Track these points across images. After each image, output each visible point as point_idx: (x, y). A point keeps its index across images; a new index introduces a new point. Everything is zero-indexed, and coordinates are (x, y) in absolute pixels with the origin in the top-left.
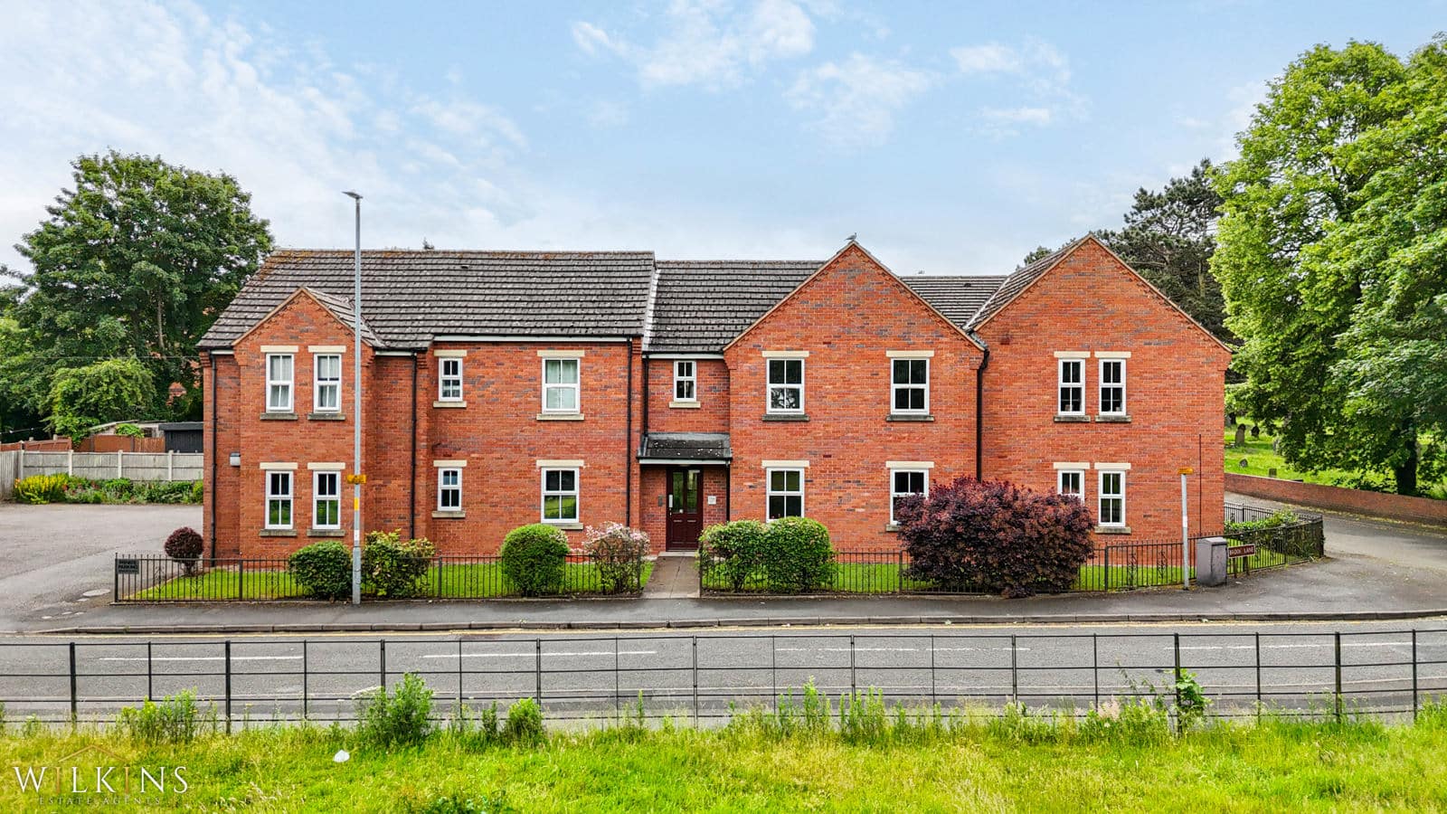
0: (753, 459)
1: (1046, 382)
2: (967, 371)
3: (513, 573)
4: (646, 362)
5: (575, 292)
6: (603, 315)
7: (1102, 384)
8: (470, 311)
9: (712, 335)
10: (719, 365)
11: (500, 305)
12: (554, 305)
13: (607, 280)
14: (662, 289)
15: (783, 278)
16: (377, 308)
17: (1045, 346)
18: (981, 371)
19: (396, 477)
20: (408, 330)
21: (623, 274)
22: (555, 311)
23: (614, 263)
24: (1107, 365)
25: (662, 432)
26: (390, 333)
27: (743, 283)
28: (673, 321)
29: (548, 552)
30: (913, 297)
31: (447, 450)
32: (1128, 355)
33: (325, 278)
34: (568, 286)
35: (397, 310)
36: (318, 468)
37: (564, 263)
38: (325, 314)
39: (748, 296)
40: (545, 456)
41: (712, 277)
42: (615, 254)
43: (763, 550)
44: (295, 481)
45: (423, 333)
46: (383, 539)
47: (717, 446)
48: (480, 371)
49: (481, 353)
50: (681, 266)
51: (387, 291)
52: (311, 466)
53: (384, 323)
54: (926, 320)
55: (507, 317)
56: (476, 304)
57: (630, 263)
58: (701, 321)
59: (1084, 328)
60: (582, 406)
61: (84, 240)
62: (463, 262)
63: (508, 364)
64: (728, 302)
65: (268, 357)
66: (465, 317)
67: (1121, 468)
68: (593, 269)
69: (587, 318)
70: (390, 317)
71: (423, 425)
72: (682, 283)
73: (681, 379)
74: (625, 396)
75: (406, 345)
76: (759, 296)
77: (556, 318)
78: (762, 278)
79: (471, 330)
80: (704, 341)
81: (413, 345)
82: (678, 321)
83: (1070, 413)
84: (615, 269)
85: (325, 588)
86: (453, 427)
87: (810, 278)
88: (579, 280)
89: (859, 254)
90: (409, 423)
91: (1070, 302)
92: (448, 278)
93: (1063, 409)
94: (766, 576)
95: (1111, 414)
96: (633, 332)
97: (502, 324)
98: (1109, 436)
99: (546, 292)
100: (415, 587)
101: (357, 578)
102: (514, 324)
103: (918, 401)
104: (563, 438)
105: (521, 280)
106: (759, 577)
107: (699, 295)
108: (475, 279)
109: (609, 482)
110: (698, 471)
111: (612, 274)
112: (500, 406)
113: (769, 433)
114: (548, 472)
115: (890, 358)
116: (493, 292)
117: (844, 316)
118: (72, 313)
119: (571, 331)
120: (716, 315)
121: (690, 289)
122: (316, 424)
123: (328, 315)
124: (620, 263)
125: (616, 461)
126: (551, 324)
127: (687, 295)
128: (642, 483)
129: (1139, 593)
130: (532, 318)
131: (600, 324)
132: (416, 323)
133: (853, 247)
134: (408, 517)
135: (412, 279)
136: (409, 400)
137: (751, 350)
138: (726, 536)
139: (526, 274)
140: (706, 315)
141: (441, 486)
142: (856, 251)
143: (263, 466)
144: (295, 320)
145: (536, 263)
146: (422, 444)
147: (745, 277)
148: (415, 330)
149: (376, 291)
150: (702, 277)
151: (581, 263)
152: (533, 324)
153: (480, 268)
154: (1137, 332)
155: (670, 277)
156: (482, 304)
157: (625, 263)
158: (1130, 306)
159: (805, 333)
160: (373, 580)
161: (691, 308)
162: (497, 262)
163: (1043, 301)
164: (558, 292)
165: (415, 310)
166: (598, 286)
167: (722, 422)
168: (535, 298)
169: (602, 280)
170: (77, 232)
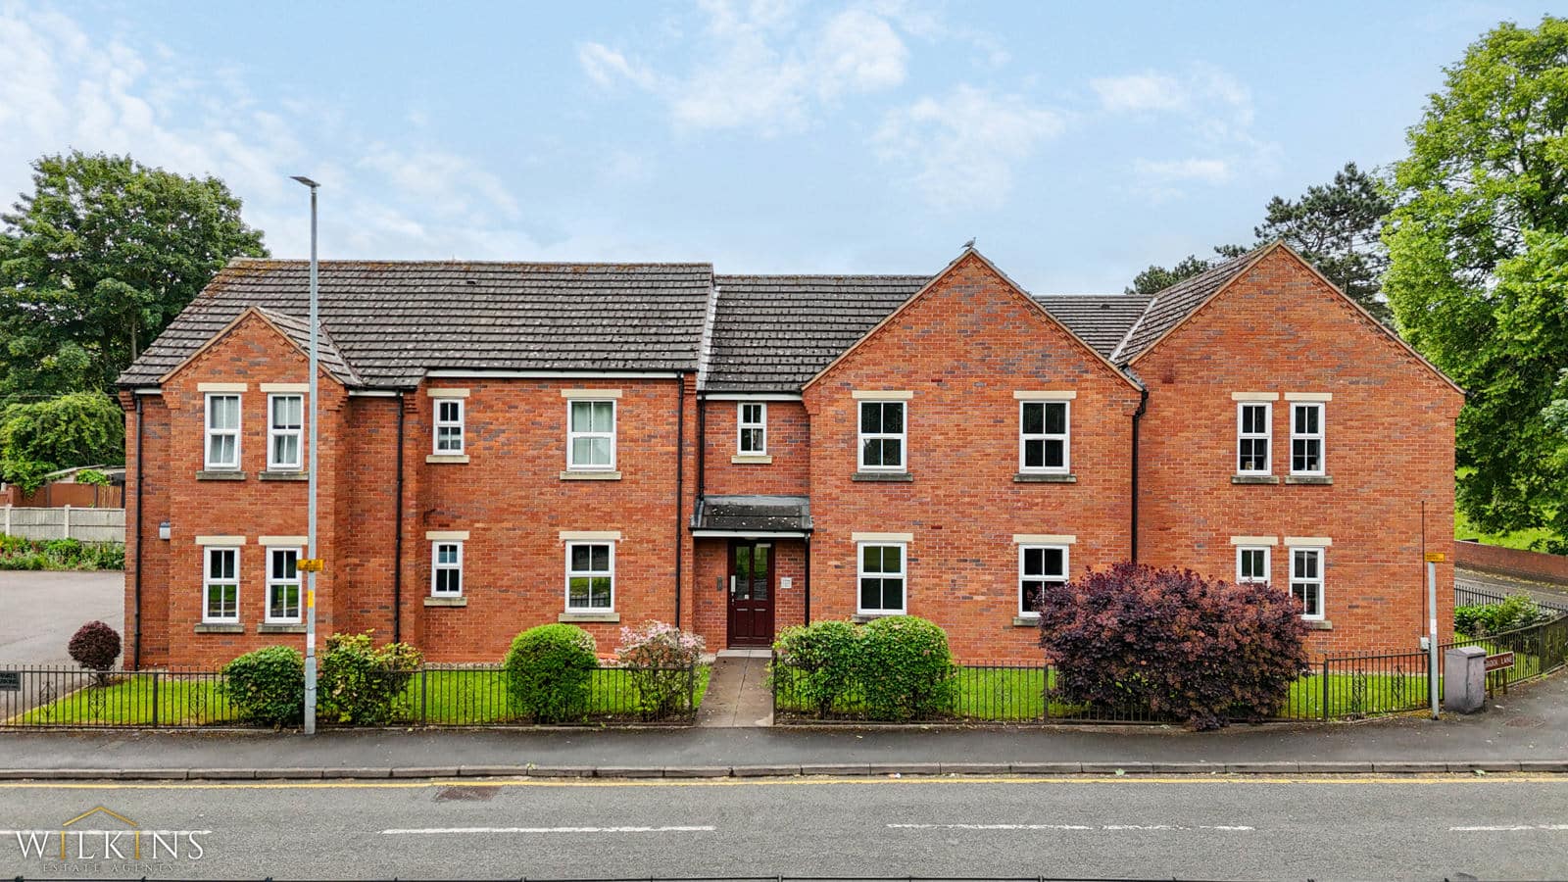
0: (842, 531)
1: (1221, 432)
2: (1119, 417)
3: (520, 692)
4: (702, 405)
5: (612, 314)
6: (646, 343)
7: (1294, 435)
8: (475, 338)
9: (787, 369)
10: (797, 408)
11: (514, 330)
12: (584, 331)
13: (653, 299)
14: (723, 311)
15: (875, 297)
16: (356, 333)
17: (1220, 384)
18: (1137, 417)
19: (376, 553)
20: (393, 363)
21: (673, 292)
22: (586, 339)
23: (661, 277)
24: (1300, 410)
25: (723, 494)
26: (370, 367)
27: (825, 304)
28: (736, 351)
29: (568, 663)
30: (1049, 321)
31: (444, 519)
32: (1328, 397)
33: (292, 296)
34: (603, 306)
35: (382, 337)
36: (273, 543)
37: (598, 277)
38: (282, 341)
39: (832, 319)
40: (571, 526)
41: (786, 296)
42: (663, 266)
43: (859, 662)
44: (242, 560)
45: (412, 367)
46: (350, 644)
47: (791, 512)
48: (487, 416)
49: (489, 393)
50: (746, 282)
51: (371, 312)
52: (263, 540)
53: (363, 354)
54: (1065, 352)
55: (523, 346)
56: (483, 330)
57: (682, 277)
58: (772, 352)
59: (1271, 362)
60: (619, 461)
61: (42, 254)
62: (470, 275)
63: (523, 406)
64: (806, 327)
65: (208, 398)
66: (468, 346)
67: (1319, 544)
68: (634, 285)
69: (626, 347)
70: (372, 346)
71: (411, 486)
72: (747, 304)
73: (748, 426)
74: (675, 449)
75: (390, 382)
76: (846, 320)
77: (586, 347)
78: (849, 297)
79: (476, 363)
80: (776, 378)
81: (399, 382)
82: (743, 352)
83: (1252, 472)
84: (663, 285)
85: (269, 712)
86: (450, 489)
87: (915, 297)
88: (616, 299)
89: (979, 265)
90: (394, 483)
91: (1253, 329)
92: (449, 297)
93: (1242, 468)
94: (862, 698)
95: (1304, 473)
96: (685, 365)
97: (516, 355)
98: (1304, 503)
99: (574, 314)
100: (390, 710)
101: (311, 698)
102: (532, 355)
103: (1054, 454)
104: (593, 503)
105: (543, 298)
106: (854, 698)
107: (768, 319)
108: (484, 298)
109: (654, 560)
110: (769, 545)
111: (659, 292)
112: (513, 461)
113: (860, 498)
114: (574, 547)
115: (1018, 401)
116: (506, 313)
117: (959, 345)
118: (28, 338)
119: (605, 365)
120: (791, 343)
121: (757, 311)
122: (269, 486)
123: (287, 343)
124: (670, 277)
125: (662, 532)
126: (580, 356)
127: (754, 319)
128: (696, 561)
129: (1371, 725)
130: (555, 347)
131: (643, 356)
132: (404, 354)
133: (972, 257)
134: (392, 607)
135: (403, 297)
136: (394, 454)
137: (838, 389)
138: (809, 643)
139: (549, 291)
140: (779, 343)
141: (436, 564)
142: (975, 262)
143: (200, 540)
144: (244, 350)
145: (562, 277)
146: (410, 511)
147: (828, 296)
148: (402, 363)
149: (356, 312)
150: (773, 296)
151: (620, 277)
152: (555, 355)
153: (492, 283)
154: (1338, 366)
155: (732, 296)
156: (491, 330)
157: (676, 277)
158: (1331, 334)
159: (906, 367)
160: (333, 701)
161: (759, 335)
162: (513, 276)
163: (1216, 327)
164: (589, 314)
165: (405, 337)
166: (640, 307)
167: (799, 481)
168: (560, 322)
169: (645, 299)
170: (36, 243)
